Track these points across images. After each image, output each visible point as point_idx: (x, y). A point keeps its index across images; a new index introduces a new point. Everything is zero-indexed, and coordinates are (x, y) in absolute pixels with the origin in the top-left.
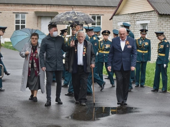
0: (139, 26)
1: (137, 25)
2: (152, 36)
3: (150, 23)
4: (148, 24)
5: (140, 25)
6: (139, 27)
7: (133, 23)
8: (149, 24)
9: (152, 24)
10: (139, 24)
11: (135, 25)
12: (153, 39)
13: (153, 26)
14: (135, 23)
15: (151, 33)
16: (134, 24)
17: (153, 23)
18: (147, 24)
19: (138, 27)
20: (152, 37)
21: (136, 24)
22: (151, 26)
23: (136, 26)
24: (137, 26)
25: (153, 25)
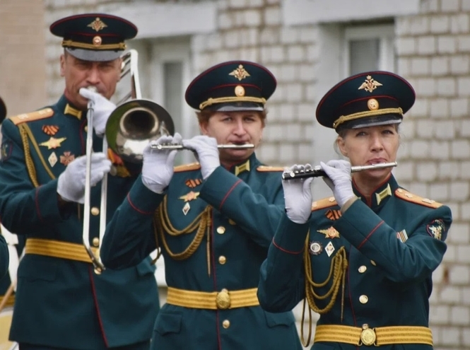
0: (304, 45)
1: (288, 36)
2: (440, 150)
3: (420, 15)
4: (401, 28)
5: (314, 35)
6: (314, 52)
7: (252, 18)
8: (412, 18)
9: (439, 25)
10: (309, 26)
11: (267, 36)
12: (448, 180)
13: (446, 45)
14: (271, 17)
15: (435, 112)
16: (262, 27)
17: (451, 14)
18: (389, 21)
19: (296, 53)
20: (437, 161)
21: (277, 27)
22: (426, 45)
23: (278, 43)
24: (286, 46)
25: (448, 33)
